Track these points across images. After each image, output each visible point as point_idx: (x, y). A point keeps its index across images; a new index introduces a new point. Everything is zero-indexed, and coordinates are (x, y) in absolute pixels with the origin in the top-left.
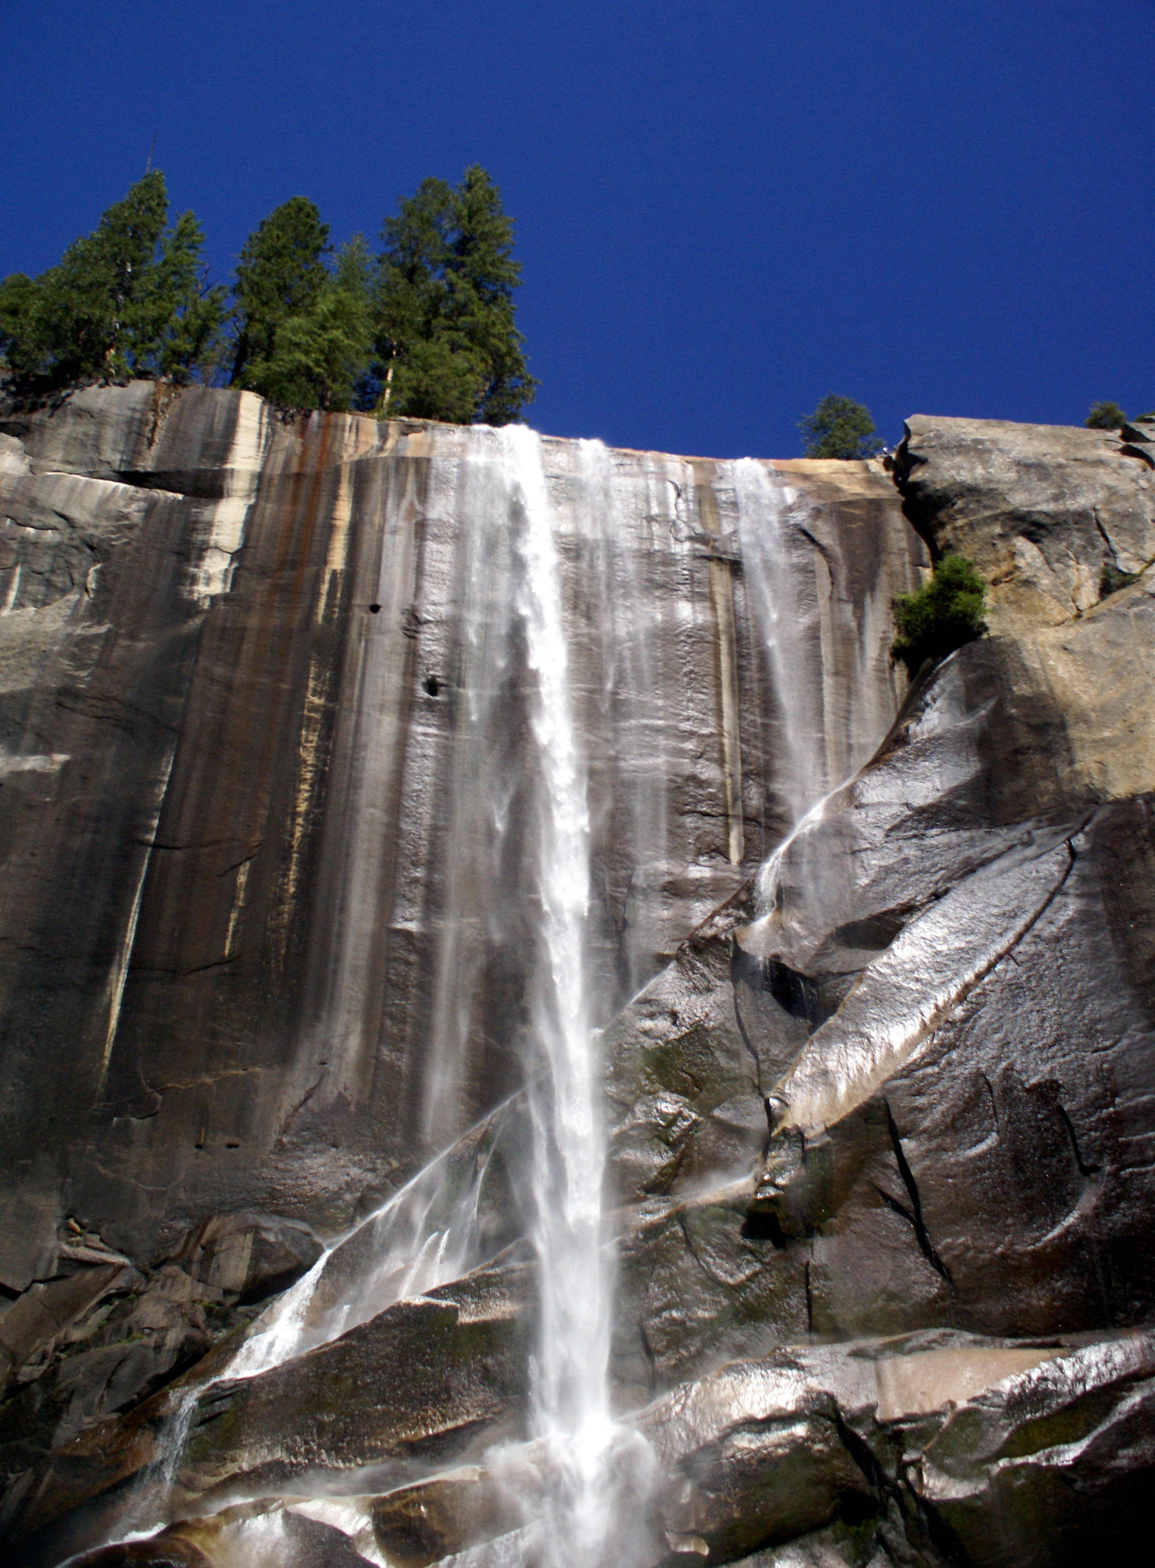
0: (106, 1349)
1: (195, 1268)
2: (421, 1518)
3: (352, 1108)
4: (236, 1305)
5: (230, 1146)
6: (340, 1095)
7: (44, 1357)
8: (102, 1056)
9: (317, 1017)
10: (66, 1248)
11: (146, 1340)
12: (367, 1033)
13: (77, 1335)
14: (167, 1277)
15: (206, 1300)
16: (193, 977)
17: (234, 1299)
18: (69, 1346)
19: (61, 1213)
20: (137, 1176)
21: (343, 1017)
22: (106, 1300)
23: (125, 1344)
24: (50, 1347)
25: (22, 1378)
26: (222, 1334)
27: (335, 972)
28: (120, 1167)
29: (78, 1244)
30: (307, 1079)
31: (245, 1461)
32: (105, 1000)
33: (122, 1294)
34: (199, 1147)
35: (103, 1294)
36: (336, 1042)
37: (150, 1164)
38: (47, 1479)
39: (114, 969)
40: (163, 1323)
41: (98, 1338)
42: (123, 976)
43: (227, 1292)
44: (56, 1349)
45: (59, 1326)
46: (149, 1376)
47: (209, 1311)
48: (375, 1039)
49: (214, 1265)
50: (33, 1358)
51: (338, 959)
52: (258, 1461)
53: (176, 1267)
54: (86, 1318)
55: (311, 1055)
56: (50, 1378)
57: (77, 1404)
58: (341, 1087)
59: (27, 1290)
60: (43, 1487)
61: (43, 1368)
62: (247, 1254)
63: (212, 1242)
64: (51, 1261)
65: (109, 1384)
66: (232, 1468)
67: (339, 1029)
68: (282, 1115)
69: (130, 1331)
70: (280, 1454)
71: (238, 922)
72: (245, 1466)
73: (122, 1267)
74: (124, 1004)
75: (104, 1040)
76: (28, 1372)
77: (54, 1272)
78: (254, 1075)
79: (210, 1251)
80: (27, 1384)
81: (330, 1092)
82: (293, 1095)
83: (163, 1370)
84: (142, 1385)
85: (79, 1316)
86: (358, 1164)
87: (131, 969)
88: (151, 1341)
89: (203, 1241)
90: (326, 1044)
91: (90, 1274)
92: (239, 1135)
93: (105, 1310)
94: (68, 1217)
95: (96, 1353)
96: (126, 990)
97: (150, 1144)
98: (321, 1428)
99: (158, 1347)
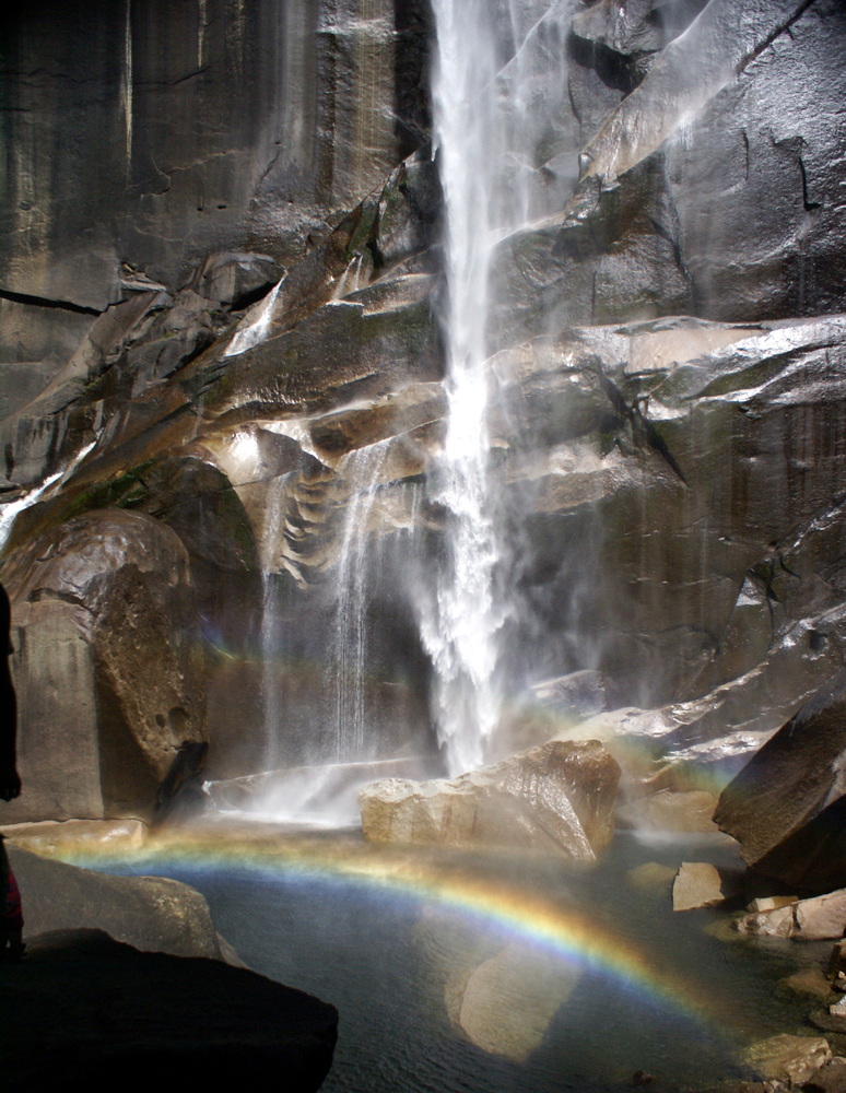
0: (153, 343)
1: (201, 290)
2: (338, 431)
3: (301, 173)
4: (230, 311)
5: (220, 207)
6: (292, 165)
7: (118, 350)
8: (126, 152)
9: (270, 108)
10: (125, 283)
11: (175, 336)
12: (307, 118)
13: (135, 336)
14: (185, 297)
15: (211, 310)
16: (178, 86)
17: (228, 307)
18: (132, 342)
19: (118, 261)
20: (162, 233)
21: (290, 107)
22: (151, 314)
23: (163, 339)
24: (121, 344)
25: (108, 363)
26: (223, 330)
27: (280, 72)
28: (150, 227)
29: (132, 280)
30: (268, 156)
31: (237, 402)
32: (121, 110)
33: (159, 309)
34: (200, 209)
35: (147, 310)
36: (286, 126)
37: (170, 224)
38: (127, 417)
39: (122, 86)
40: (183, 326)
41: (148, 337)
42: (130, 91)
43: (223, 304)
44: (124, 344)
45: (125, 331)
46: (180, 357)
47: (213, 316)
48: (313, 122)
49: (212, 287)
50: (112, 351)
51: (281, 61)
52: (245, 402)
53: (190, 291)
54: (139, 326)
55: (269, 138)
56: (123, 361)
57: (141, 375)
58: (292, 160)
59: (106, 311)
60: (126, 420)
61: (119, 356)
62: (233, 278)
63: (210, 272)
64: (117, 292)
65: (158, 361)
66: (229, 407)
67: (287, 116)
68: (253, 183)
69: (165, 331)
70: (257, 398)
71: (205, 39)
72: (237, 405)
73: (158, 292)
74: (134, 112)
75: (125, 141)
76: (110, 359)
77: (120, 298)
78: (231, 156)
79: (209, 279)
80: (110, 366)
81: (284, 165)
82: (259, 167)
83: (188, 353)
84: (177, 362)
85: (135, 325)
86: (308, 213)
87: (135, 84)
88: (178, 337)
89: (204, 273)
90: (278, 128)
91: (139, 299)
92: (226, 199)
93: (150, 320)
94: (123, 263)
95: (147, 346)
96: (134, 101)
97: (168, 211)
98: (280, 382)
99: (183, 340)
